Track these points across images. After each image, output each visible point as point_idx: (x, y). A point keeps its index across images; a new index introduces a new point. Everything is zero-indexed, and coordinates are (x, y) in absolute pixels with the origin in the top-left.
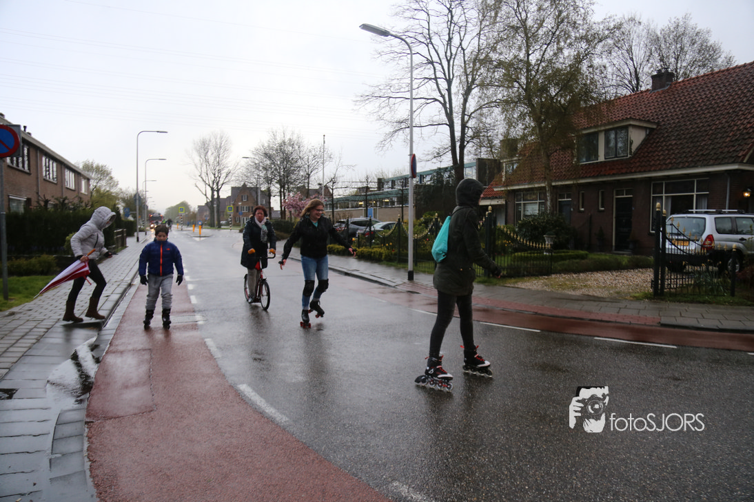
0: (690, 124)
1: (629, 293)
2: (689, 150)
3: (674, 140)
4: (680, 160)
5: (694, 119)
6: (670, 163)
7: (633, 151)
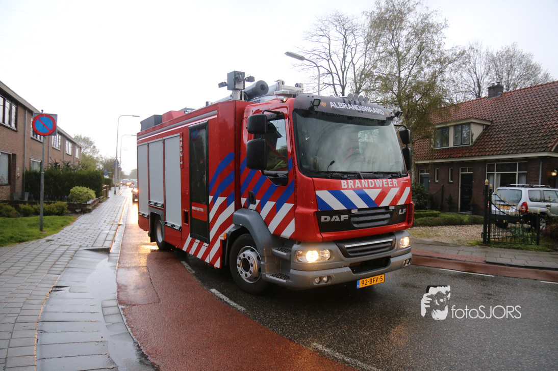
0: (515, 123)
1: (467, 241)
2: (513, 141)
3: (503, 133)
4: (507, 148)
5: (517, 119)
6: (499, 150)
7: (474, 140)
